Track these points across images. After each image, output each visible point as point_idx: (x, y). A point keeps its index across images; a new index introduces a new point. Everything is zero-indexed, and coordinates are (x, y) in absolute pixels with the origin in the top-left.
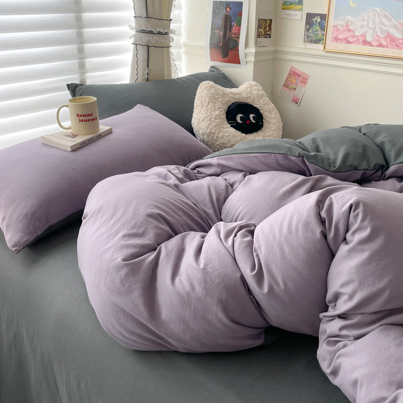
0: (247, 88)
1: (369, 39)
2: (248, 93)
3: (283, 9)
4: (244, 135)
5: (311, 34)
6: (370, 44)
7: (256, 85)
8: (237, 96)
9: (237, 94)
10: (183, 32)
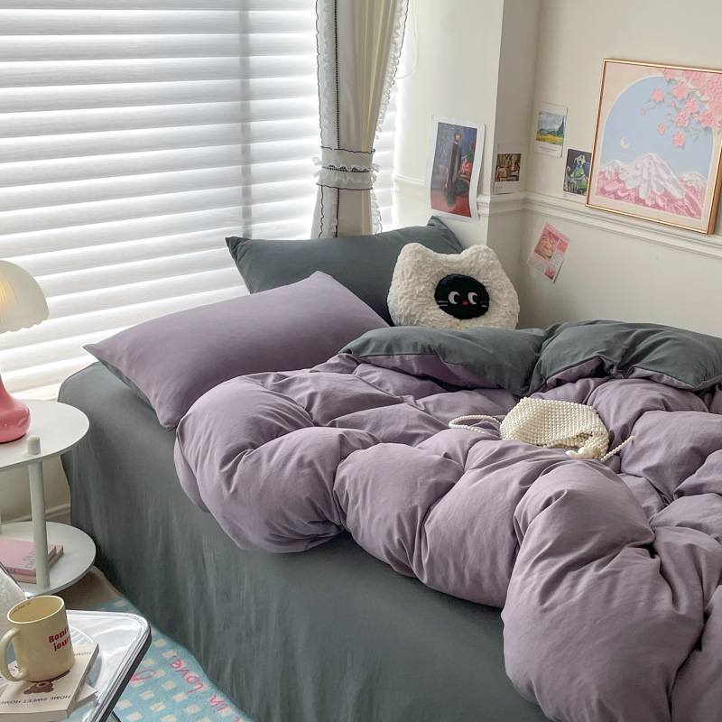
0: (472, 255)
1: (642, 196)
2: (472, 262)
3: (538, 139)
4: (457, 321)
5: (573, 180)
6: (643, 202)
7: (486, 251)
8: (455, 266)
9: (456, 263)
10: (396, 162)
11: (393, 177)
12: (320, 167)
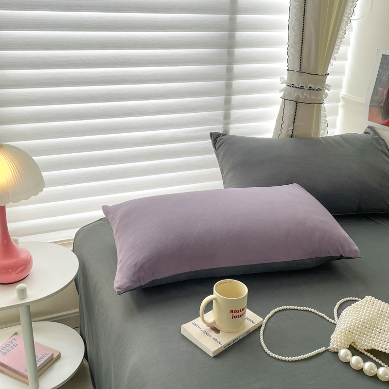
10: (345, 84)
11: (341, 95)
12: (284, 85)
